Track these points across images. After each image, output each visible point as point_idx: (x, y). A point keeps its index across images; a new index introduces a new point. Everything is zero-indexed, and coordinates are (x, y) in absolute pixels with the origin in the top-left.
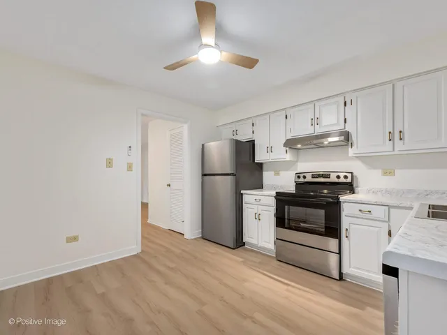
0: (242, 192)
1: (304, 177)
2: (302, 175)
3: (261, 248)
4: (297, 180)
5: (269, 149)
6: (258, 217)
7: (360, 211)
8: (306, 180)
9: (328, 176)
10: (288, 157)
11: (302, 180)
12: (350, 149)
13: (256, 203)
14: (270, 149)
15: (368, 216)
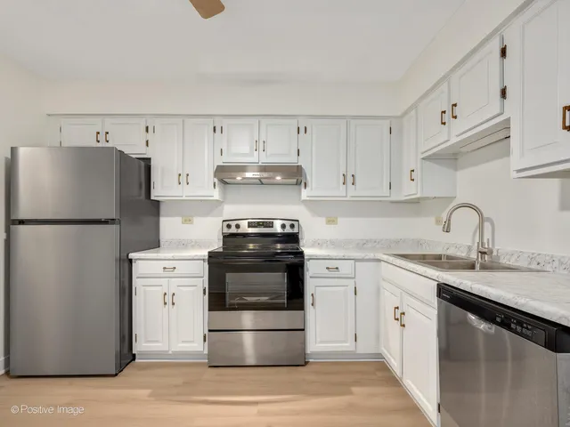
0: (132, 255)
1: (238, 226)
2: (233, 224)
3: (177, 354)
4: (226, 230)
5: (183, 179)
6: (169, 300)
7: (328, 268)
8: (240, 231)
9: (270, 225)
10: (216, 194)
11: (233, 230)
12: (303, 189)
13: (167, 274)
14: (185, 179)
15: (336, 274)
